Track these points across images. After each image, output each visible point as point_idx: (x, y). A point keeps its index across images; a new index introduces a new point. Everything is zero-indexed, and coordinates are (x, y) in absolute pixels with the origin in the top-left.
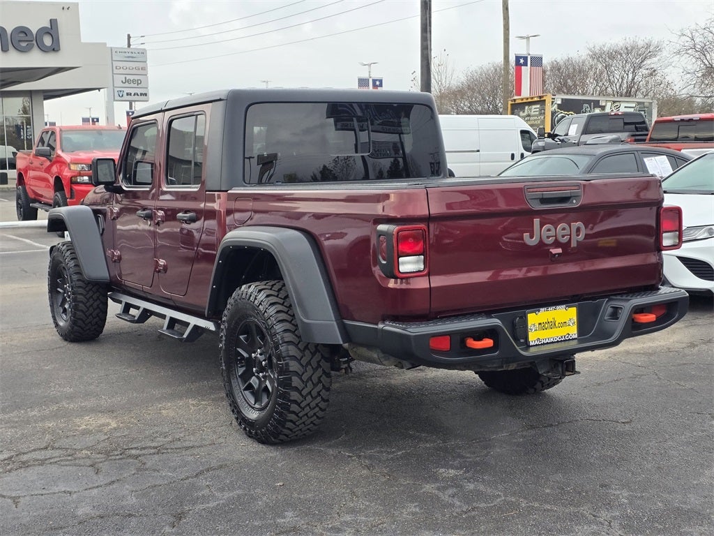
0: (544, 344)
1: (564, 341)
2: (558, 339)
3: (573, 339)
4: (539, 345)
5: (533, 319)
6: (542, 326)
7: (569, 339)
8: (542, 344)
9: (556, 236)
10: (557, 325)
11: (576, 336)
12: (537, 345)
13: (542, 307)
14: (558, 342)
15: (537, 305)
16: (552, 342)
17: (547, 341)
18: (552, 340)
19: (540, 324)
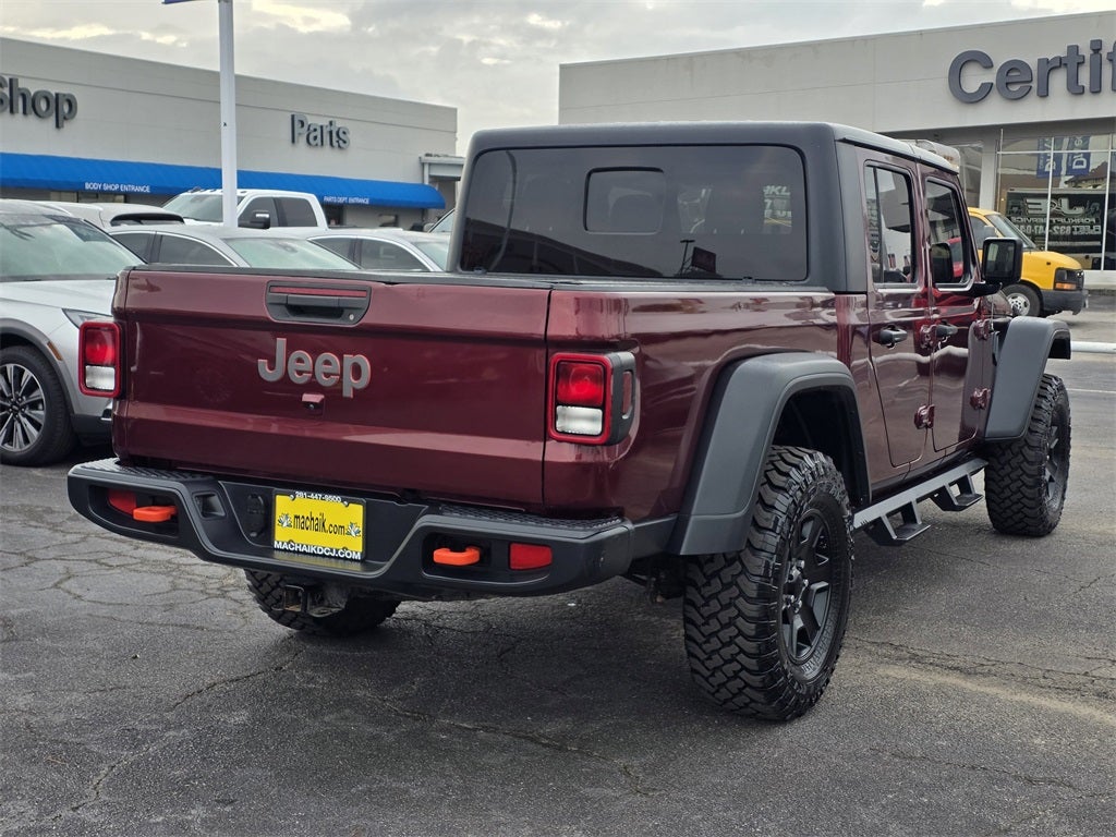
0: (298, 552)
1: (335, 557)
2: (323, 551)
3: (351, 560)
4: (289, 551)
5: (285, 505)
6: (301, 522)
7: (345, 559)
8: (294, 551)
9: (313, 373)
10: (327, 528)
11: (358, 557)
12: (285, 550)
13: (300, 490)
14: (324, 556)
15: (293, 485)
16: (313, 554)
17: (304, 549)
18: (313, 549)
19: (297, 517)
